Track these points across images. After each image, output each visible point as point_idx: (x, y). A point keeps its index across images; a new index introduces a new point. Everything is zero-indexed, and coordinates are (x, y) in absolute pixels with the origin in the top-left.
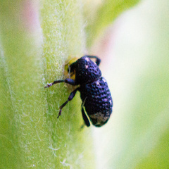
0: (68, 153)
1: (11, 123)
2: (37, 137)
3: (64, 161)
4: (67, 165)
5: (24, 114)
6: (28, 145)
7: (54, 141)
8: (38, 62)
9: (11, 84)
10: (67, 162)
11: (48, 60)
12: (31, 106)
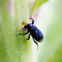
0: (23, 54)
1: (3, 43)
2: (12, 48)
3: (22, 56)
4: (23, 58)
5: (8, 40)
6: (9, 51)
7: (18, 49)
8: (13, 22)
9: (4, 30)
10: (23, 57)
11: (16, 21)
12: (10, 38)
